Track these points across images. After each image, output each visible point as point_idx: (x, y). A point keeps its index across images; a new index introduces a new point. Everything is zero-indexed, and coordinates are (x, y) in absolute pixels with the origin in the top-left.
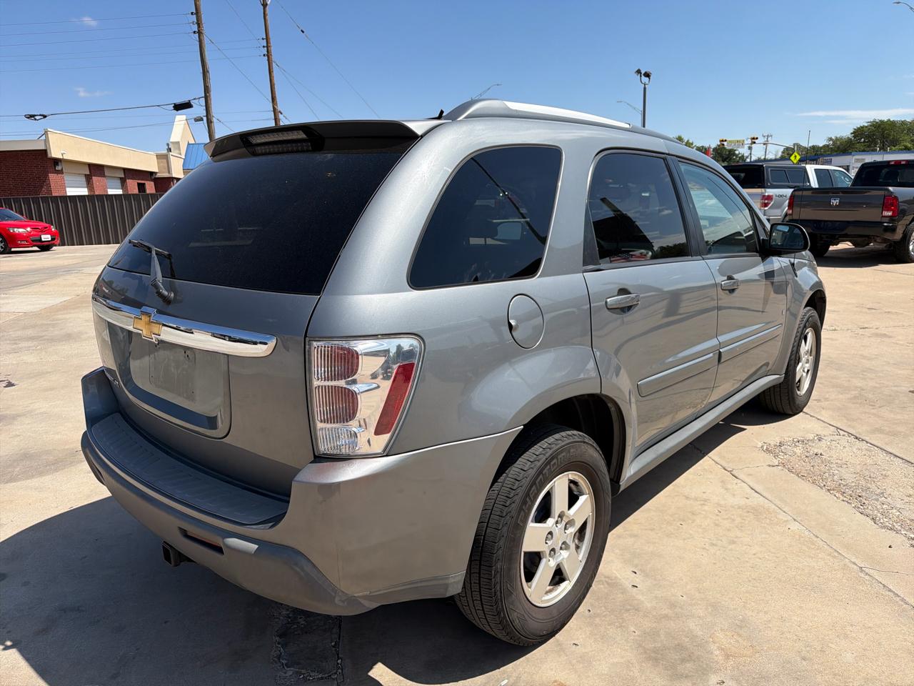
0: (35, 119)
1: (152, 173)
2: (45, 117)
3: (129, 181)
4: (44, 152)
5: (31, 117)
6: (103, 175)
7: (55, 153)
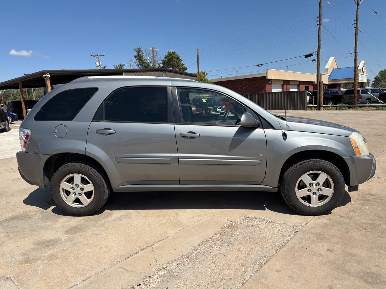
0: (259, 66)
1: (313, 82)
2: (262, 65)
3: (301, 86)
4: (266, 77)
5: (258, 65)
6: (289, 84)
7: (269, 77)
